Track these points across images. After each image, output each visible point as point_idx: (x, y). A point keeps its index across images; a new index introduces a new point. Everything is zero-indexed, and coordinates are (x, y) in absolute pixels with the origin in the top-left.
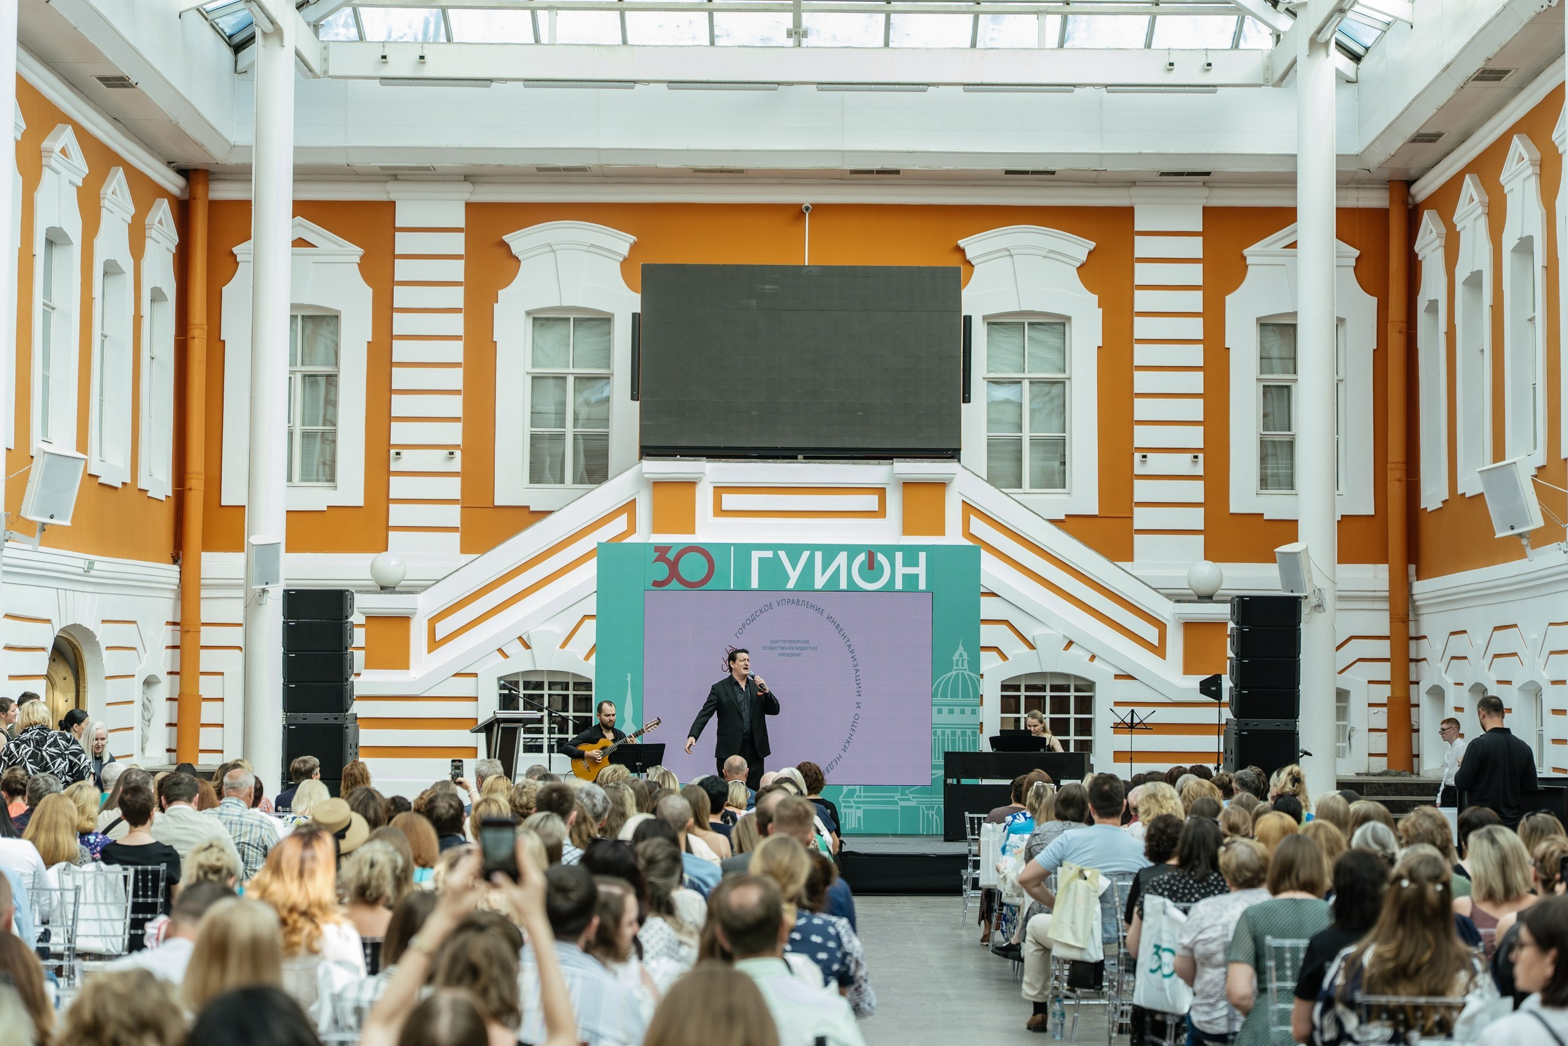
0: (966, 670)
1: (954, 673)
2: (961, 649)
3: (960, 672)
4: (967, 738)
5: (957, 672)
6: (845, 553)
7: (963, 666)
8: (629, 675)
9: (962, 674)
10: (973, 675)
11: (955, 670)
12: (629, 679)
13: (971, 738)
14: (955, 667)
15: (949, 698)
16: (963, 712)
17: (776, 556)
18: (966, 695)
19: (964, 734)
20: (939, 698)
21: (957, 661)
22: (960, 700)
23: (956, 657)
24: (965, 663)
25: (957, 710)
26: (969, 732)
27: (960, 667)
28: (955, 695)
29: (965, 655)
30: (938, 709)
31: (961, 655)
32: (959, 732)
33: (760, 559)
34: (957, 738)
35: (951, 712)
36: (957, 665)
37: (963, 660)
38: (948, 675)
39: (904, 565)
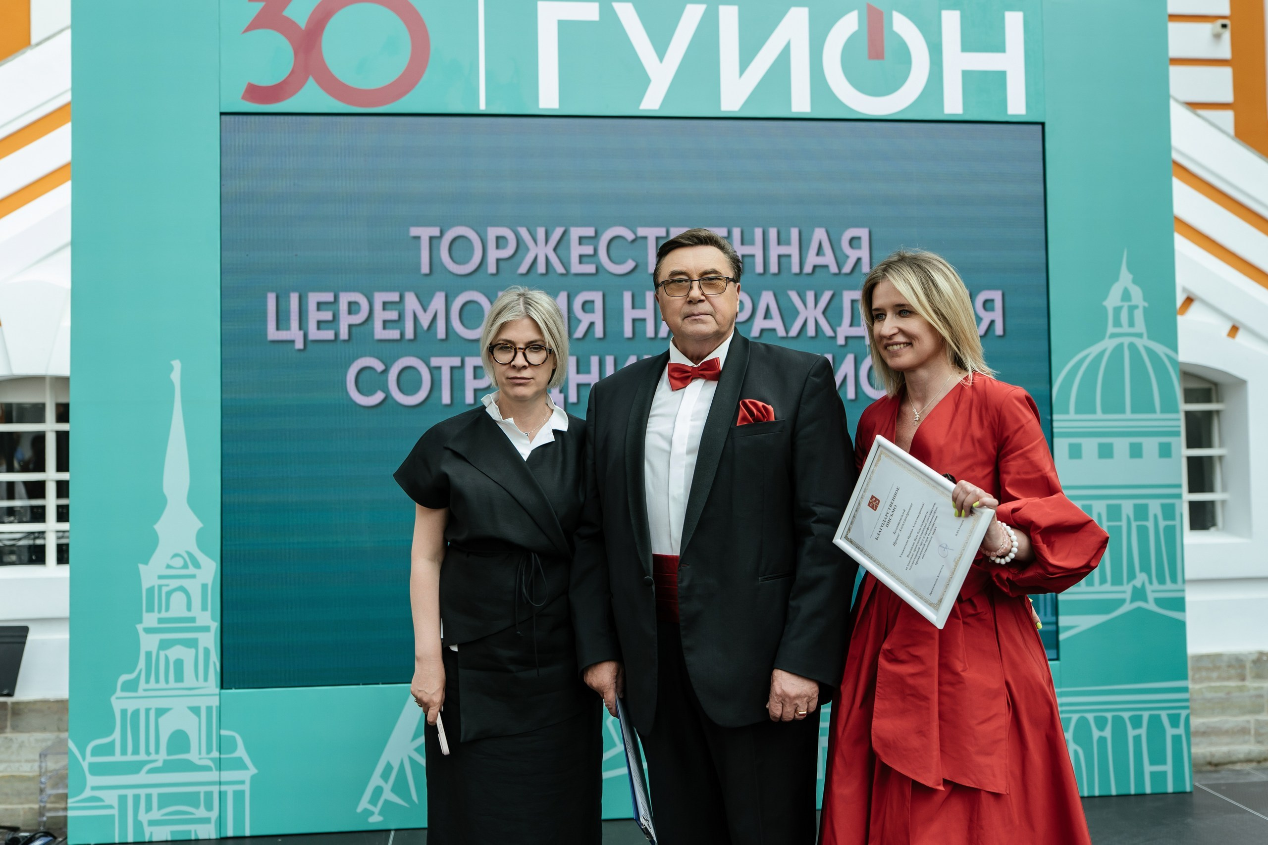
0: (1140, 335)
1: (1108, 344)
2: (1125, 278)
3: (1126, 341)
4: (1150, 524)
5: (1116, 341)
6: (805, 11)
7: (1131, 324)
8: (177, 364)
9: (1132, 346)
10: (1160, 349)
11: (1113, 336)
12: (176, 376)
13: (1162, 524)
14: (1111, 329)
15: (1099, 415)
16: (1136, 452)
17: (608, 12)
18: (1143, 405)
19: (1141, 512)
20: (1072, 415)
21: (1117, 310)
22: (1128, 419)
23: (1113, 300)
24: (1139, 315)
25: (1121, 445)
26: (1155, 507)
27: (1125, 329)
28: (1113, 406)
29: (1137, 294)
30: (1071, 446)
31: (1126, 296)
32: (1127, 508)
33: (561, 24)
34: (1124, 523)
35: (1106, 452)
36: (1117, 323)
37: (1132, 309)
38: (1095, 350)
39: (968, 46)
